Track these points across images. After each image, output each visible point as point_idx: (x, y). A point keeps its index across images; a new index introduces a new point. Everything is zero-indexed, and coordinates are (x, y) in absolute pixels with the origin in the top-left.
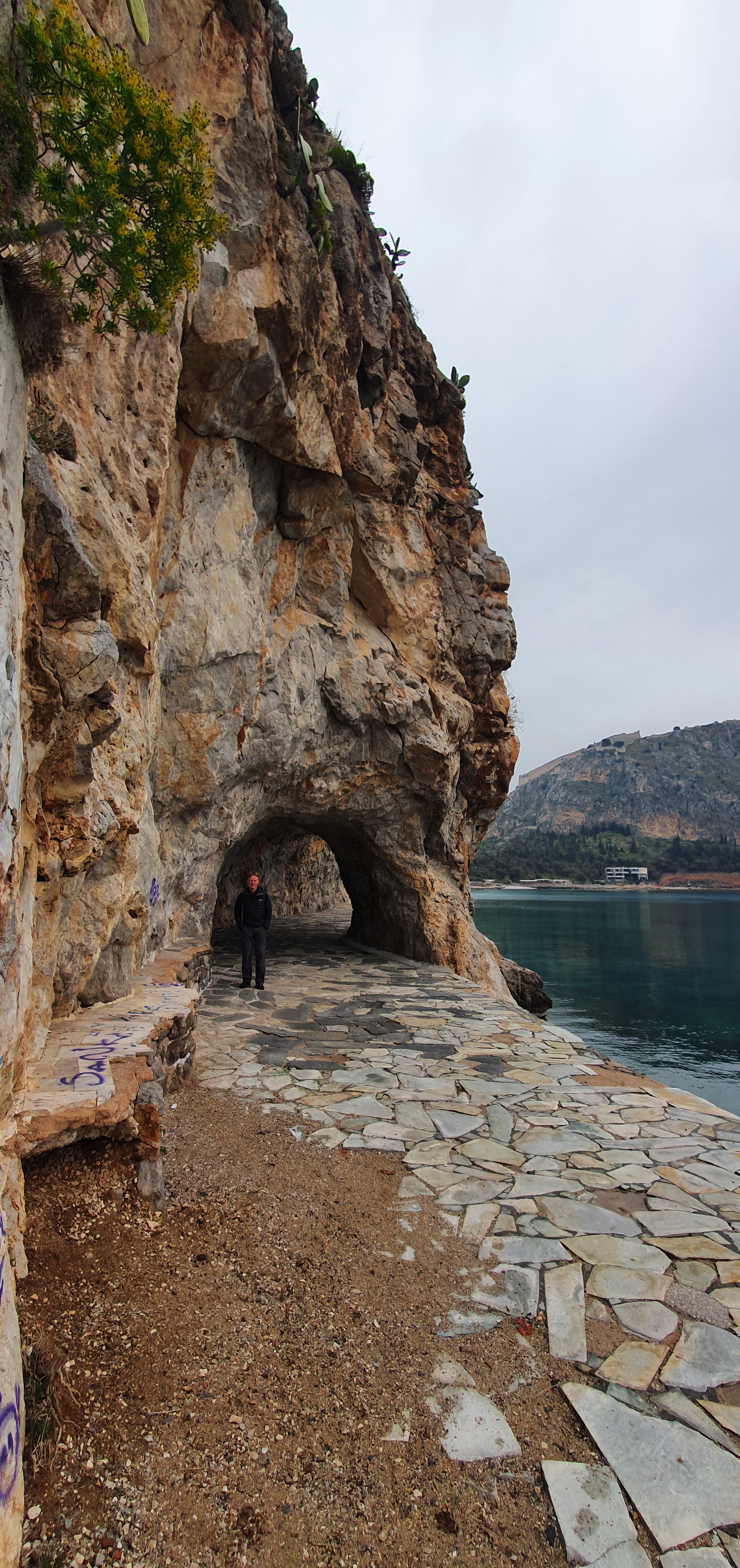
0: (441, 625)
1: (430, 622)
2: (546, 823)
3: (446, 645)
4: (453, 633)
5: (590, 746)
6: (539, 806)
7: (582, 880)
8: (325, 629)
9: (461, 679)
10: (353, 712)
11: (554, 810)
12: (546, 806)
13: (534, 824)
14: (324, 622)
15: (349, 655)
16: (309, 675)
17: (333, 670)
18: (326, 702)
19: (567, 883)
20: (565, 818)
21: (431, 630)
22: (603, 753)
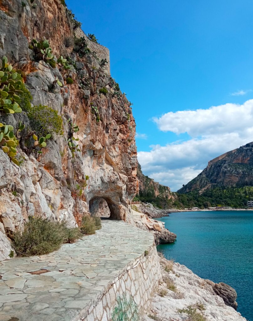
0: (122, 164)
1: (119, 164)
2: (221, 182)
3: (122, 167)
4: (124, 165)
5: (241, 147)
6: (217, 174)
7: (236, 207)
8: (101, 169)
9: (125, 173)
10: (106, 181)
11: (224, 176)
12: (221, 174)
13: (215, 183)
14: (101, 168)
15: (105, 172)
16: (99, 177)
17: (102, 175)
18: (101, 180)
19: (230, 209)
20: (229, 180)
21: (120, 165)
22: (247, 150)
